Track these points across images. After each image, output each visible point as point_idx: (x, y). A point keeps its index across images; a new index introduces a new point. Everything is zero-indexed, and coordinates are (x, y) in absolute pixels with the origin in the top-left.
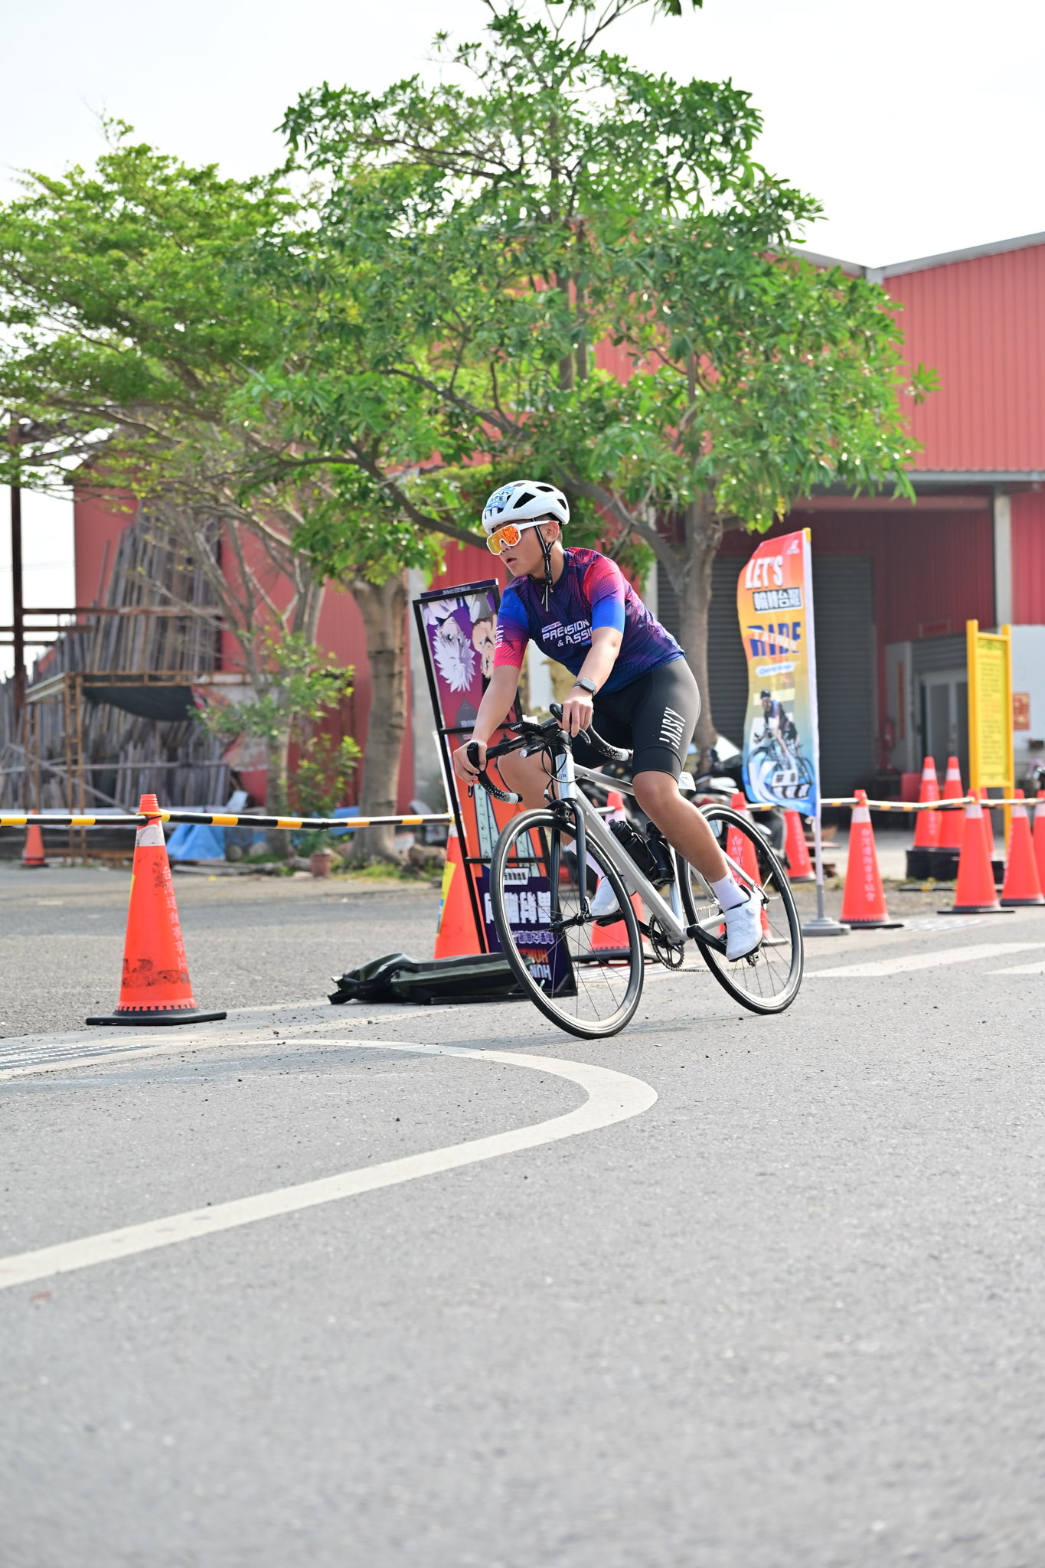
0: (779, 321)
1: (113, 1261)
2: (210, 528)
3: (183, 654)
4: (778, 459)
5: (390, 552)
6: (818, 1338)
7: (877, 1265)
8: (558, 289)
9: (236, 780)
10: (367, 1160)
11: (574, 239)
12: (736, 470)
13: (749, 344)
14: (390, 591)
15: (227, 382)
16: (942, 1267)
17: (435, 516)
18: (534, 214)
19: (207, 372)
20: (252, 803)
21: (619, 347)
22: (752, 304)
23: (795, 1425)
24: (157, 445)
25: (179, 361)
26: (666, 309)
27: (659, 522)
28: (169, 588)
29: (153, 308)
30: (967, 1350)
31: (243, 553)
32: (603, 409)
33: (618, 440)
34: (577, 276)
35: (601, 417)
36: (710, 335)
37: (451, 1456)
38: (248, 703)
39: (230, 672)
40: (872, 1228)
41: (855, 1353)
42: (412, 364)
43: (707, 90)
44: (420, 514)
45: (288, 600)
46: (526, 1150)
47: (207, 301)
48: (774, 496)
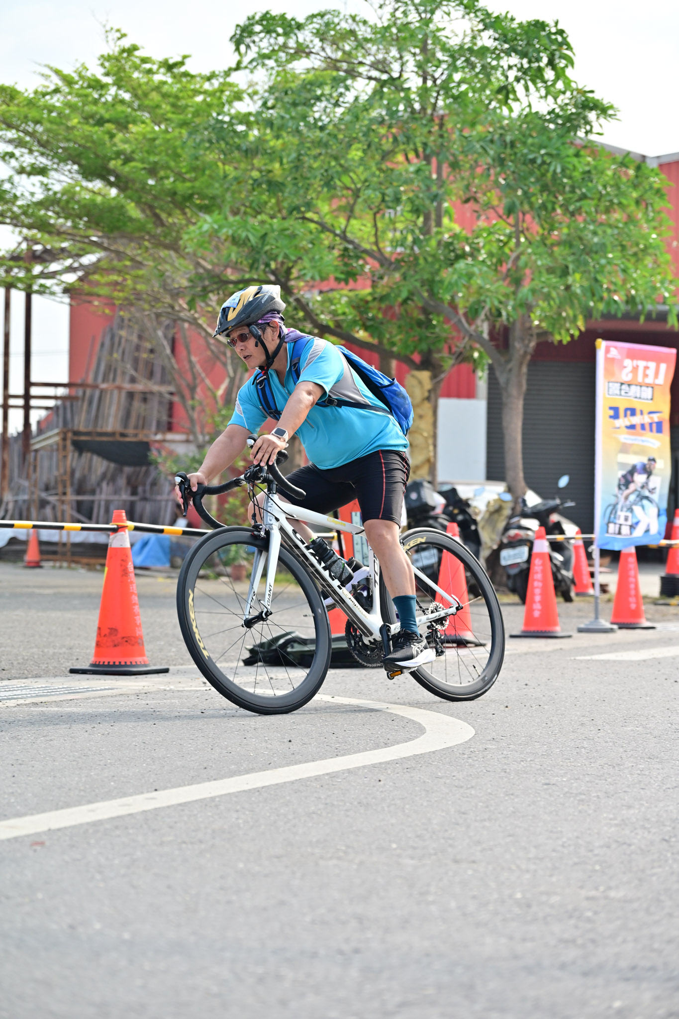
0: (584, 190)
1: (88, 824)
2: (167, 327)
3: (144, 418)
4: (578, 291)
6: (581, 887)
7: (625, 843)
8: (424, 163)
10: (269, 765)
11: (436, 128)
12: (547, 297)
13: (561, 206)
15: (184, 222)
16: (670, 846)
17: (331, 324)
18: (409, 110)
19: (169, 215)
21: (467, 206)
22: (564, 176)
23: (562, 941)
24: (132, 266)
25: (150, 206)
26: (501, 180)
27: (491, 333)
28: (136, 370)
29: (134, 167)
31: (190, 347)
32: (453, 250)
33: (464, 272)
34: (438, 154)
35: (452, 256)
36: (533, 199)
38: (191, 455)
39: (178, 432)
40: (623, 820)
41: (606, 898)
42: (317, 213)
43: (540, 25)
44: (319, 321)
45: (221, 382)
46: (380, 763)
47: (172, 164)
48: (575, 318)
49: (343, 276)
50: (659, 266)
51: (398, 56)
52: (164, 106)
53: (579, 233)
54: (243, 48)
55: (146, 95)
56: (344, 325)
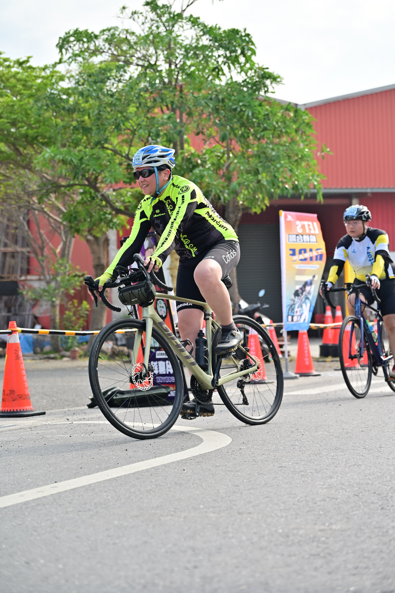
0: (265, 125)
1: (21, 503)
2: (25, 214)
3: (13, 268)
4: (265, 183)
5: (103, 224)
6: (315, 524)
7: (333, 498)
8: (172, 113)
9: (37, 321)
10: (117, 465)
11: (178, 93)
12: (247, 187)
13: (253, 135)
14: (102, 240)
15: (33, 153)
16: (360, 498)
17: (122, 208)
18: (162, 83)
19: (25, 149)
21: (197, 137)
22: (254, 118)
23: (312, 555)
25: (13, 144)
26: (217, 121)
28: (7, 239)
29: (3, 122)
30: (376, 528)
31: (40, 225)
32: (191, 163)
33: (199, 175)
34: (180, 108)
35: (191, 166)
36: (236, 131)
37: (176, 569)
38: (42, 287)
39: (33, 274)
40: (329, 485)
41: (331, 529)
42: (111, 144)
43: (235, 32)
44: (115, 207)
45: (59, 244)
46: (182, 460)
47: (25, 119)
48: (263, 199)
49: (128, 180)
50: (310, 167)
51: (154, 52)
52: (18, 86)
53: (264, 150)
54: (64, 51)
55: (8, 80)
56: (130, 208)
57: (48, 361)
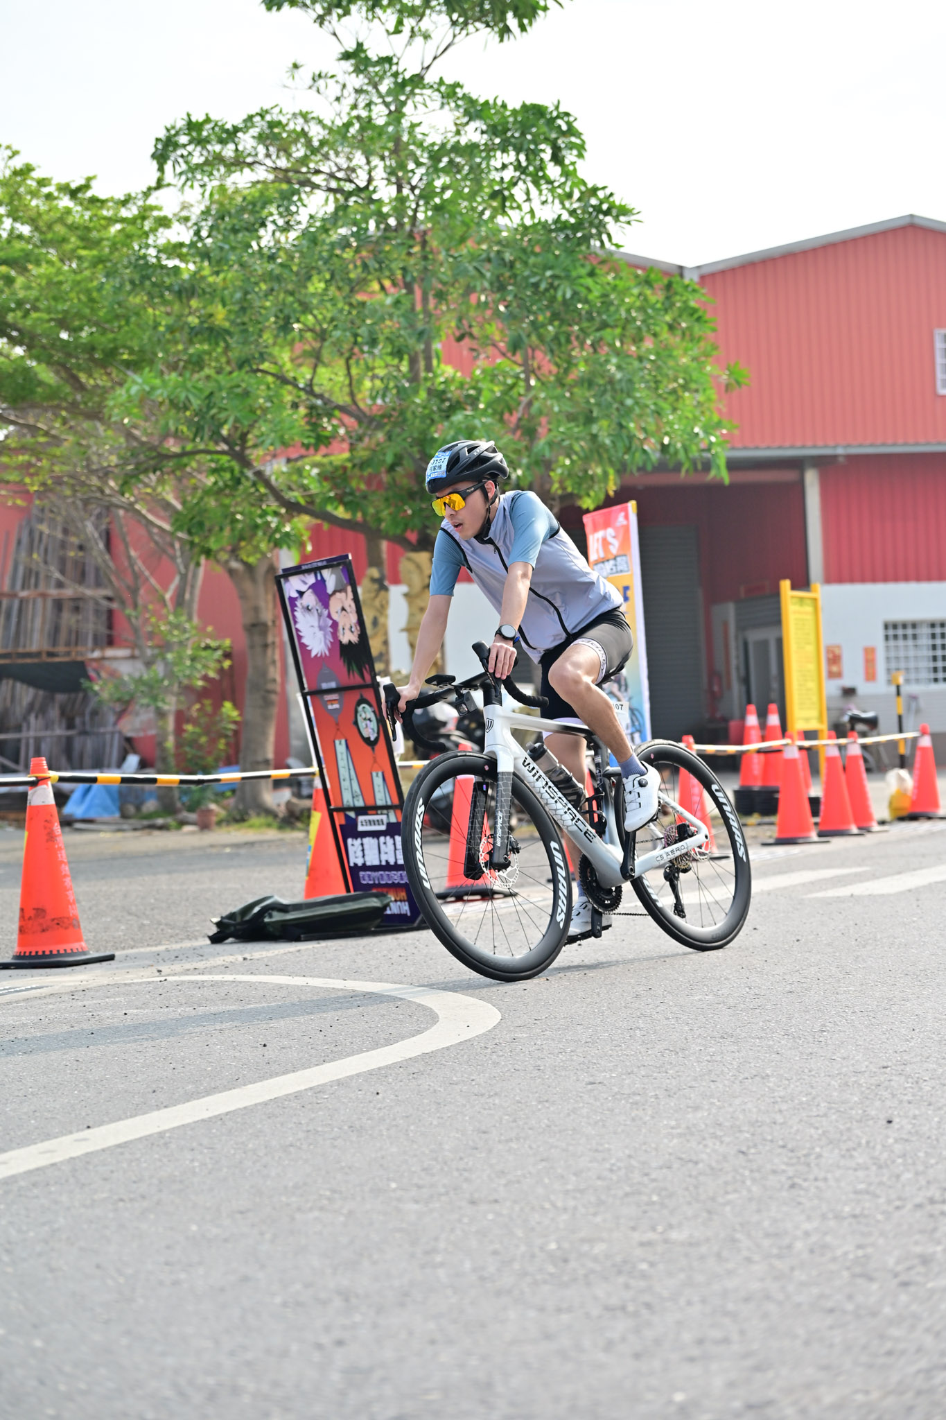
0: (605, 317)
2: (98, 517)
3: (77, 632)
4: (607, 441)
5: (260, 533)
6: (634, 1229)
7: (690, 1161)
8: (404, 291)
9: (129, 745)
10: (236, 1082)
11: (416, 249)
12: (570, 452)
13: (578, 338)
14: (262, 570)
15: (109, 384)
16: (750, 1161)
17: (302, 502)
18: (382, 226)
19: (90, 376)
20: (143, 765)
21: (463, 343)
22: (579, 301)
23: (608, 1308)
24: (48, 444)
25: (63, 366)
26: (502, 308)
28: (63, 573)
29: (38, 319)
30: (767, 1235)
31: (128, 539)
32: (447, 399)
33: (463, 426)
34: (422, 281)
35: (446, 406)
36: (542, 330)
37: (294, 1348)
38: (137, 675)
39: (120, 647)
41: (666, 1241)
42: (276, 363)
43: (537, 111)
44: (287, 498)
45: (170, 581)
46: (379, 1069)
47: (87, 311)
48: (605, 475)
49: (311, 441)
51: (363, 161)
52: (73, 239)
53: (600, 368)
54: (167, 164)
55: (50, 227)
56: (318, 500)
57: (150, 834)
